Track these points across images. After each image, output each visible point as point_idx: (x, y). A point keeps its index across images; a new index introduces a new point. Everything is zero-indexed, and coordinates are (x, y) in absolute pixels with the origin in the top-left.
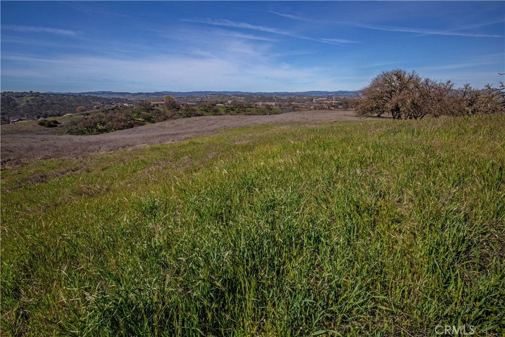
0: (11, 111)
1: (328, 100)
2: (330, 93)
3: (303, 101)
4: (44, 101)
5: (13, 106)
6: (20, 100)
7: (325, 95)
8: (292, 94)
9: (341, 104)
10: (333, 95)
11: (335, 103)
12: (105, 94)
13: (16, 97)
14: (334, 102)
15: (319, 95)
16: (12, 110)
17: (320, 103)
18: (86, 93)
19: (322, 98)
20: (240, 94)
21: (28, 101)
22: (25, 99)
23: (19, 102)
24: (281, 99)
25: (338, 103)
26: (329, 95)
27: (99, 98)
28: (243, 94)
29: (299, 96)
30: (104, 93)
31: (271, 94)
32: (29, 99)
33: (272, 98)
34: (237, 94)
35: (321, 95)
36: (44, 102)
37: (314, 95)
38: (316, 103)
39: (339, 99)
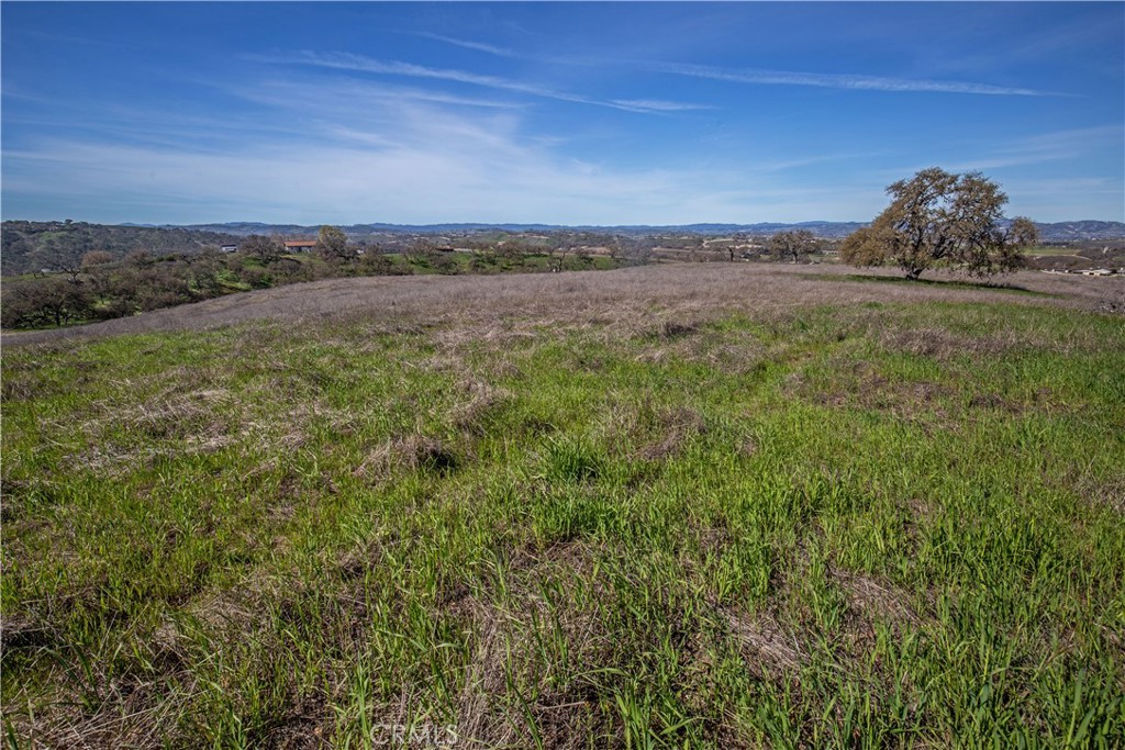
0: (10, 264)
1: (736, 243)
2: (742, 227)
3: (678, 245)
4: (88, 241)
5: (17, 253)
6: (34, 239)
7: (730, 231)
8: (656, 230)
9: (766, 252)
10: (749, 233)
11: (752, 249)
12: (245, 228)
13: (26, 232)
14: (750, 246)
15: (716, 233)
16: (14, 260)
17: (719, 250)
18: (203, 226)
19: (724, 237)
20: (541, 229)
21: (50, 242)
22: (45, 237)
23: (31, 243)
24: (631, 241)
25: (759, 249)
26: (738, 233)
27: (217, 237)
28: (548, 229)
29: (673, 234)
30: (243, 225)
31: (610, 229)
32: (54, 236)
33: (610, 237)
34: (535, 229)
35: (722, 233)
36: (88, 244)
37: (706, 232)
38: (708, 249)
39: (761, 241)
